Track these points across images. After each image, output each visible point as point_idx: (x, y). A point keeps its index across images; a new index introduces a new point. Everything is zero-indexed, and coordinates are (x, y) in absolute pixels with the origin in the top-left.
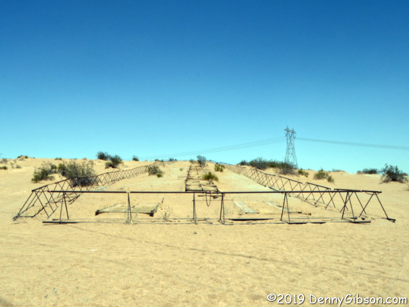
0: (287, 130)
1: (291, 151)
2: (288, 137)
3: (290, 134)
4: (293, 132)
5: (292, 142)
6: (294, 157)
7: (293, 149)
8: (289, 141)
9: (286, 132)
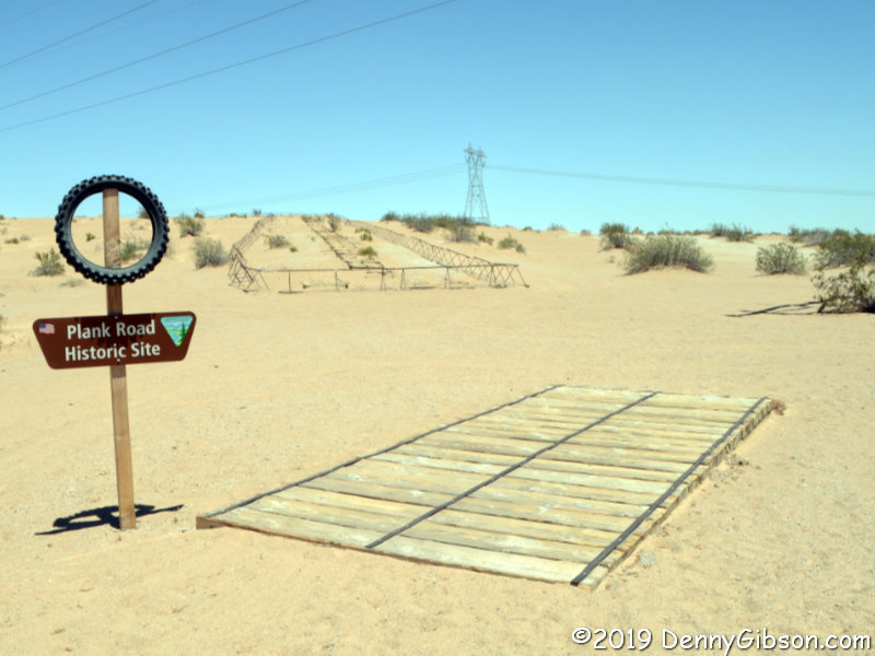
0: (471, 152)
1: (477, 190)
2: (472, 164)
3: (476, 158)
4: (481, 155)
5: (479, 173)
6: (483, 201)
7: (481, 186)
8: (473, 172)
9: (467, 155)
